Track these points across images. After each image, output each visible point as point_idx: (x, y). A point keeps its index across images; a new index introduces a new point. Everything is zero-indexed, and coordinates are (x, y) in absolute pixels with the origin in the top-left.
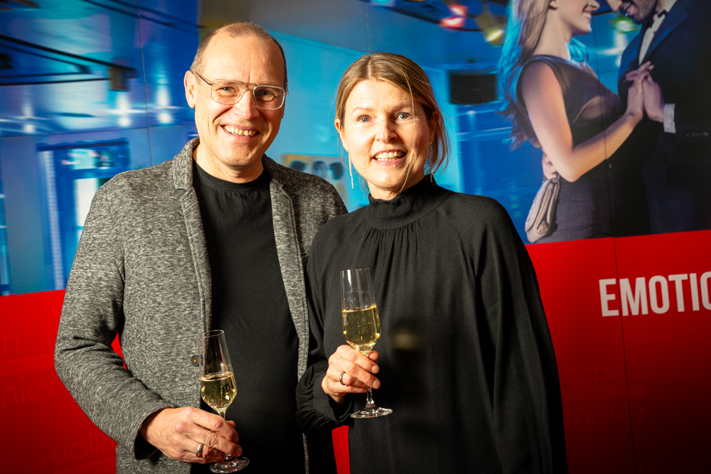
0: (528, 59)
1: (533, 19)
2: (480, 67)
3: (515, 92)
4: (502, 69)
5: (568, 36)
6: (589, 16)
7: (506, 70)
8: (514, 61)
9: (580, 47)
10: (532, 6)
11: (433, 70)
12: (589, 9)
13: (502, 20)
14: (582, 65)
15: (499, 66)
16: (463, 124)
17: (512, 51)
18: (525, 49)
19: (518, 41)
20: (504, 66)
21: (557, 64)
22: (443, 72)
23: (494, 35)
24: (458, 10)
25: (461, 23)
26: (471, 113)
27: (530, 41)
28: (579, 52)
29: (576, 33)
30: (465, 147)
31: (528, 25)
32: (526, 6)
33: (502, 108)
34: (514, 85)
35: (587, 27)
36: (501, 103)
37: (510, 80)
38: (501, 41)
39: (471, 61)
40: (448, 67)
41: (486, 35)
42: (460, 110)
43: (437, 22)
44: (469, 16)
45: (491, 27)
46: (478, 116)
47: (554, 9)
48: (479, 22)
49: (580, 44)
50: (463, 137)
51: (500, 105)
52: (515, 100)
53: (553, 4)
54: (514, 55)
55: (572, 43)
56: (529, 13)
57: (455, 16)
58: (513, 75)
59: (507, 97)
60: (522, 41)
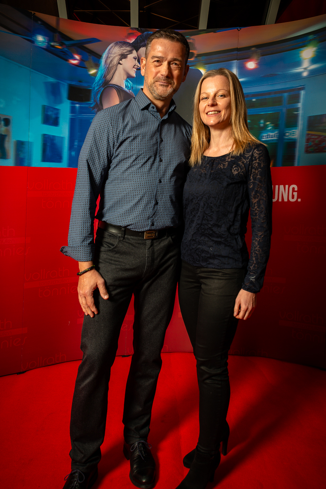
0: (106, 85)
1: (111, 67)
2: (84, 85)
3: (99, 99)
4: (94, 88)
5: (125, 77)
6: (136, 70)
7: (96, 88)
8: (100, 85)
9: (130, 83)
10: (111, 61)
11: (62, 82)
12: (136, 67)
13: (97, 65)
14: (129, 91)
15: (93, 86)
16: (73, 110)
17: (100, 80)
18: (105, 80)
19: (103, 76)
20: (95, 86)
21: (119, 89)
22: (66, 84)
23: (93, 72)
24: (77, 57)
25: (78, 63)
26: (77, 105)
27: (108, 77)
28: (129, 85)
29: (129, 77)
30: (72, 122)
31: (109, 69)
32: (109, 61)
33: (92, 106)
34: (99, 96)
35: (134, 75)
36: (92, 103)
37: (97, 93)
38: (95, 74)
39: (80, 82)
40: (69, 82)
41: (89, 71)
42: (72, 103)
43: (67, 60)
44: (82, 60)
45: (92, 67)
46: (80, 107)
47: (121, 64)
48: (86, 64)
49: (130, 82)
50: (72, 116)
51: (92, 104)
52: (99, 102)
53: (120, 62)
54: (100, 82)
55: (127, 81)
56: (109, 64)
57: (75, 59)
58: (99, 91)
59: (95, 101)
60: (105, 77)
